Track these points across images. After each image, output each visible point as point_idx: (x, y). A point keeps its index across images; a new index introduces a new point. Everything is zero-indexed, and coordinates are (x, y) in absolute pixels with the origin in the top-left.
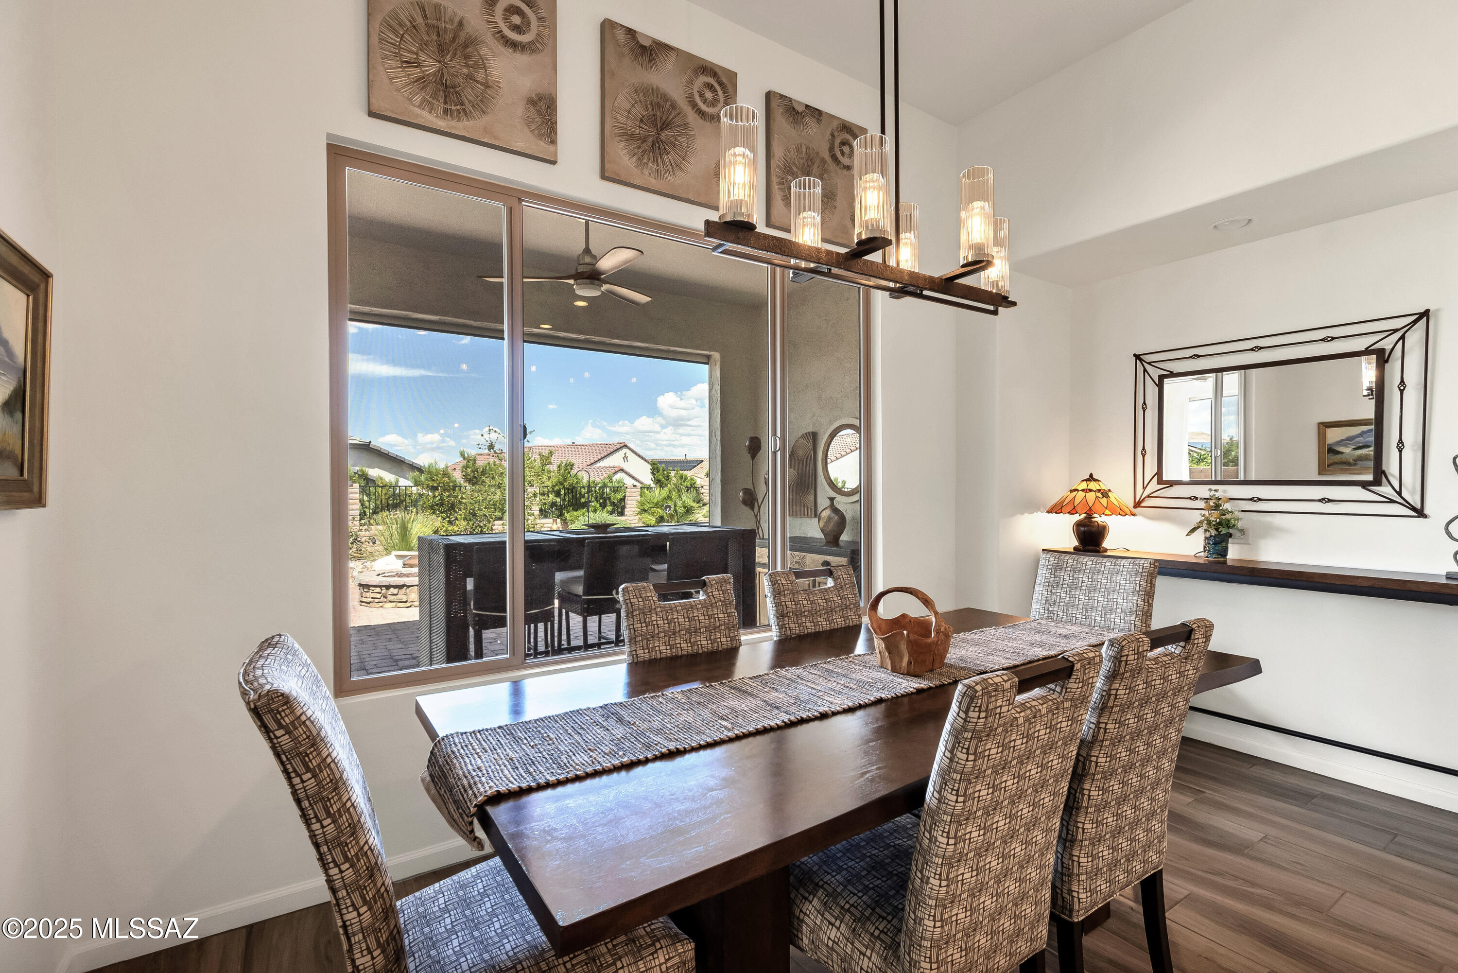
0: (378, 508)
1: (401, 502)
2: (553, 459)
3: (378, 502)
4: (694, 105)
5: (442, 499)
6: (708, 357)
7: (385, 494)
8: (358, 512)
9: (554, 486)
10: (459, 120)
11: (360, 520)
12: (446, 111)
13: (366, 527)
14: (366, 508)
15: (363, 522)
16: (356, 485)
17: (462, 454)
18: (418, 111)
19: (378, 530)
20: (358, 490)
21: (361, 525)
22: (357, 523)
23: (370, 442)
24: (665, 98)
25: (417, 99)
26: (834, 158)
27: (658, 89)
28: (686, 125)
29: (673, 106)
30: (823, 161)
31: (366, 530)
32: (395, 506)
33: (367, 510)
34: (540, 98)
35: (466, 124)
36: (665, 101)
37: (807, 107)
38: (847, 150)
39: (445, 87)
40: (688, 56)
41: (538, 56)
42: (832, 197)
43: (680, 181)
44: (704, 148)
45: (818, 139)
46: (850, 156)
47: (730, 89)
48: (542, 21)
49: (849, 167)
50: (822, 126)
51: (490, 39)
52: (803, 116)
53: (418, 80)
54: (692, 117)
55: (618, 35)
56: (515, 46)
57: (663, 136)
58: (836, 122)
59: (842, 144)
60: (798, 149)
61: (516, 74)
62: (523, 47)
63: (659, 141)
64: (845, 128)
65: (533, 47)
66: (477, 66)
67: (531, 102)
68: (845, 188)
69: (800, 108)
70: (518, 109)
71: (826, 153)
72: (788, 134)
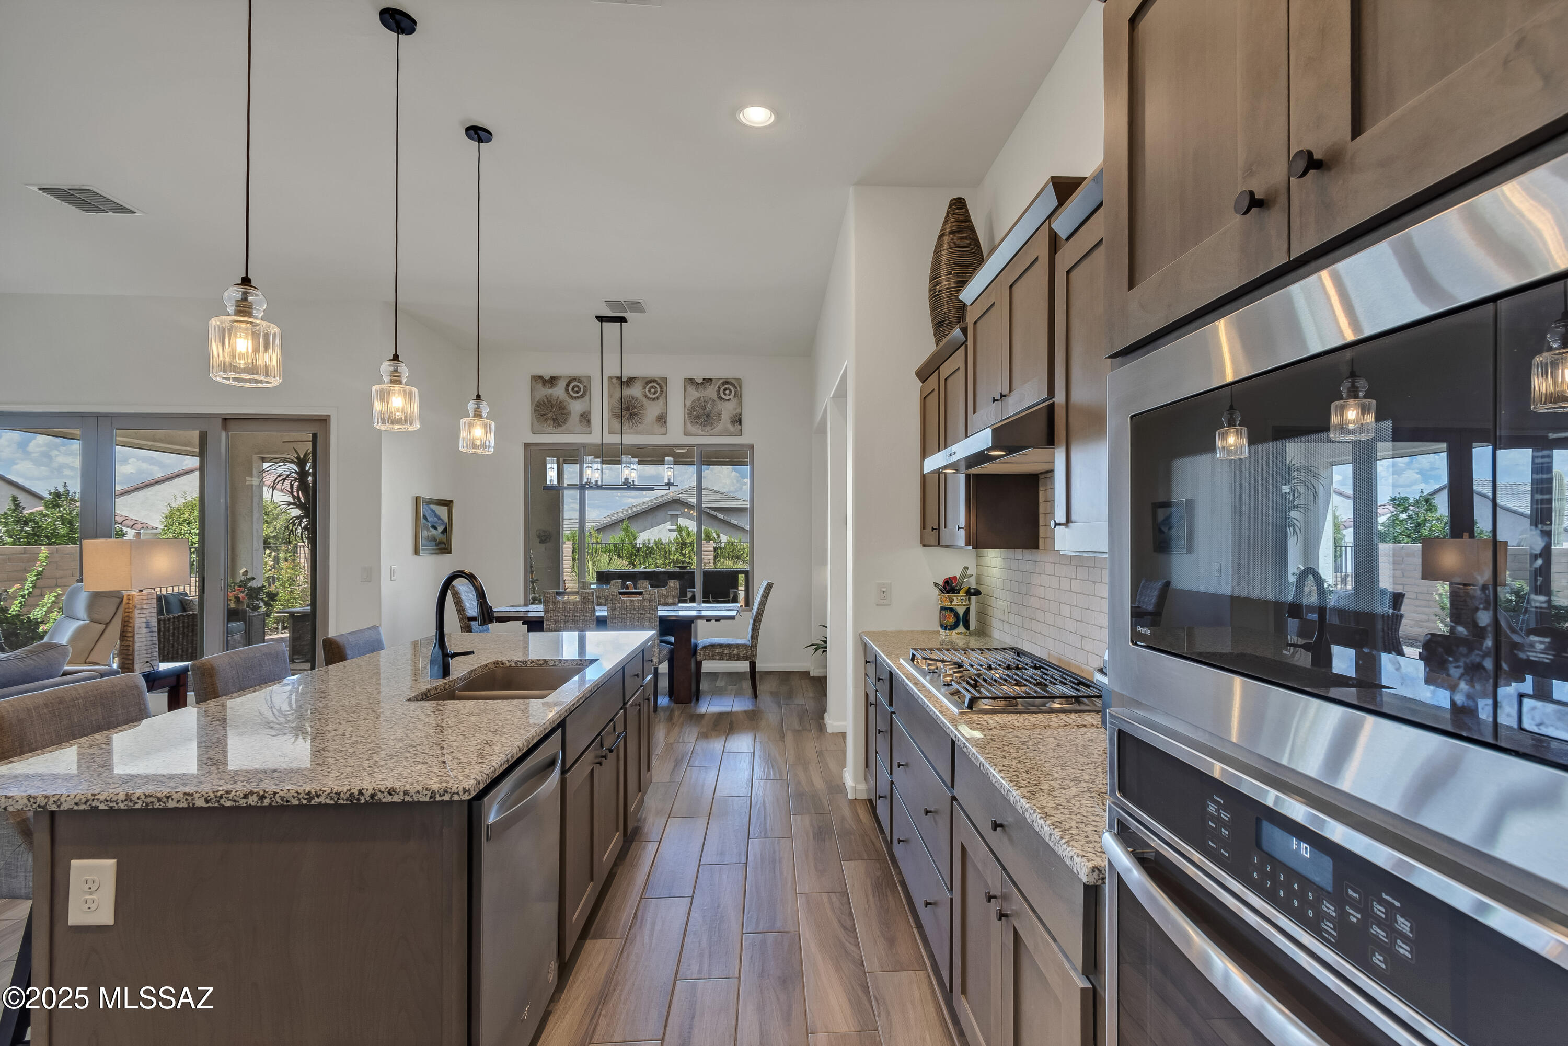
4: (646, 396)
10: (558, 429)
12: (554, 427)
18: (547, 429)
25: (547, 425)
26: (721, 398)
27: (630, 395)
28: (643, 405)
29: (636, 400)
30: (714, 401)
34: (584, 413)
35: (560, 429)
36: (633, 399)
37: (704, 379)
38: (727, 392)
39: (553, 419)
40: (644, 378)
41: (583, 399)
42: (719, 415)
43: (641, 427)
44: (652, 411)
45: (711, 392)
46: (729, 395)
47: (663, 385)
48: (585, 387)
49: (728, 400)
50: (712, 386)
51: (568, 399)
52: (702, 384)
53: (546, 419)
54: (645, 401)
55: (615, 381)
56: (575, 398)
57: (632, 412)
58: (721, 381)
59: (725, 390)
60: (699, 399)
61: (576, 407)
62: (579, 397)
63: (631, 415)
64: (727, 382)
65: (582, 396)
66: (564, 409)
67: (582, 415)
68: (727, 409)
69: (700, 381)
70: (577, 419)
71: (715, 397)
72: (694, 394)
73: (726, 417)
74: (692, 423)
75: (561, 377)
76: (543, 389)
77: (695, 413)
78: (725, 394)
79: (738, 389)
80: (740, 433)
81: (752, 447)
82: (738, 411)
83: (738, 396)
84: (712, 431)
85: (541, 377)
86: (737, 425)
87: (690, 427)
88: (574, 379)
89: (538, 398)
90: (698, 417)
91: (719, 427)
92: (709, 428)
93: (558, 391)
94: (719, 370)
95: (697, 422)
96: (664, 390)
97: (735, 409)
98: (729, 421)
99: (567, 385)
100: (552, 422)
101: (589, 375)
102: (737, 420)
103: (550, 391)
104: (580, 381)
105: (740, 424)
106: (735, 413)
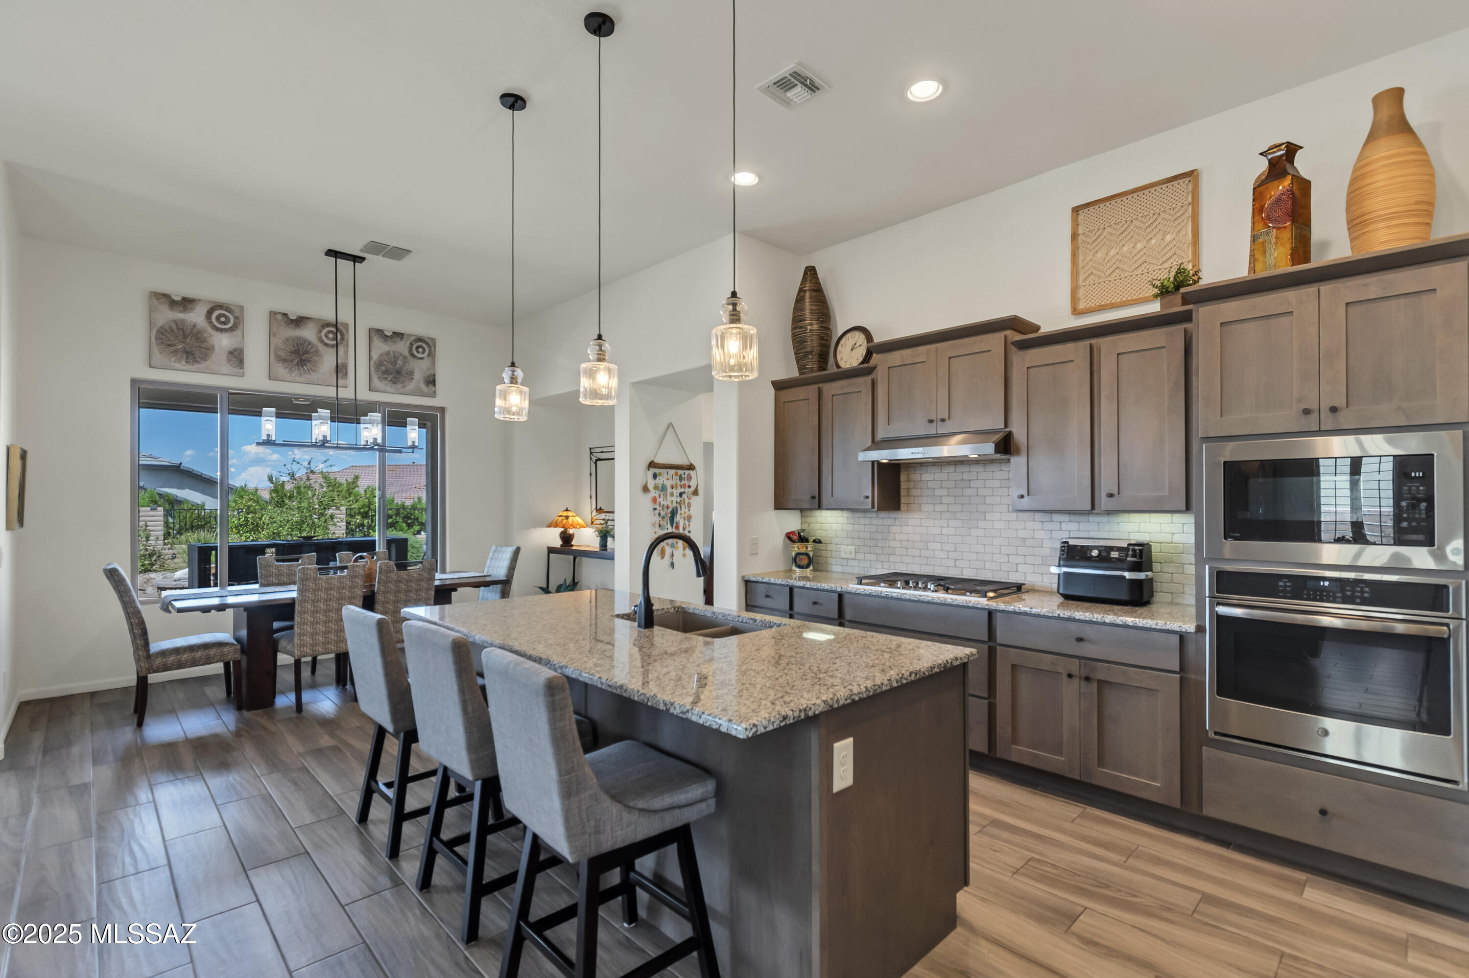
0: (183, 529)
1: (207, 523)
2: (359, 483)
3: (182, 524)
4: (322, 341)
5: (246, 520)
6: (425, 424)
7: (190, 517)
8: (162, 533)
9: (360, 509)
10: (193, 365)
11: (164, 540)
12: (187, 362)
13: (169, 546)
14: (171, 528)
15: (166, 541)
16: (161, 509)
17: (270, 479)
18: (174, 364)
19: (181, 548)
20: (162, 513)
21: (165, 544)
22: (161, 542)
23: (181, 463)
24: (305, 341)
25: (174, 359)
26: (413, 355)
27: (300, 338)
28: (317, 351)
29: (310, 343)
30: (405, 357)
31: (169, 549)
32: (202, 527)
33: (171, 531)
34: (235, 350)
35: (197, 366)
36: (305, 342)
37: (394, 333)
38: (420, 350)
39: (187, 353)
40: (318, 320)
41: (234, 333)
42: (411, 374)
43: (314, 376)
44: (328, 360)
45: (402, 347)
46: (423, 353)
47: (344, 332)
48: (236, 318)
49: (422, 358)
50: (404, 341)
51: (209, 330)
52: (391, 337)
53: (173, 352)
54: (321, 347)
55: (279, 317)
56: (221, 330)
57: (304, 357)
58: (413, 338)
59: (418, 347)
60: (388, 353)
61: (223, 342)
62: (226, 330)
63: (301, 360)
64: (420, 339)
65: (231, 329)
66: (202, 342)
67: (231, 353)
68: (419, 368)
69: (389, 334)
70: (224, 357)
71: (407, 354)
72: (381, 347)
73: (418, 376)
74: (379, 378)
75: (199, 300)
76: (171, 312)
77: (383, 368)
78: (418, 352)
79: (433, 348)
80: (433, 395)
81: (442, 410)
82: (431, 372)
83: (432, 355)
84: (402, 390)
85: (166, 296)
86: (431, 386)
87: (376, 382)
88: (219, 306)
89: (160, 323)
90: (386, 372)
91: (411, 386)
92: (399, 386)
93: (196, 317)
94: (414, 326)
95: (385, 379)
96: (346, 337)
97: (429, 369)
98: (422, 381)
99: (208, 312)
100: (184, 356)
101: (242, 305)
102: (431, 381)
103: (181, 316)
104: (228, 309)
105: (434, 385)
106: (428, 373)
